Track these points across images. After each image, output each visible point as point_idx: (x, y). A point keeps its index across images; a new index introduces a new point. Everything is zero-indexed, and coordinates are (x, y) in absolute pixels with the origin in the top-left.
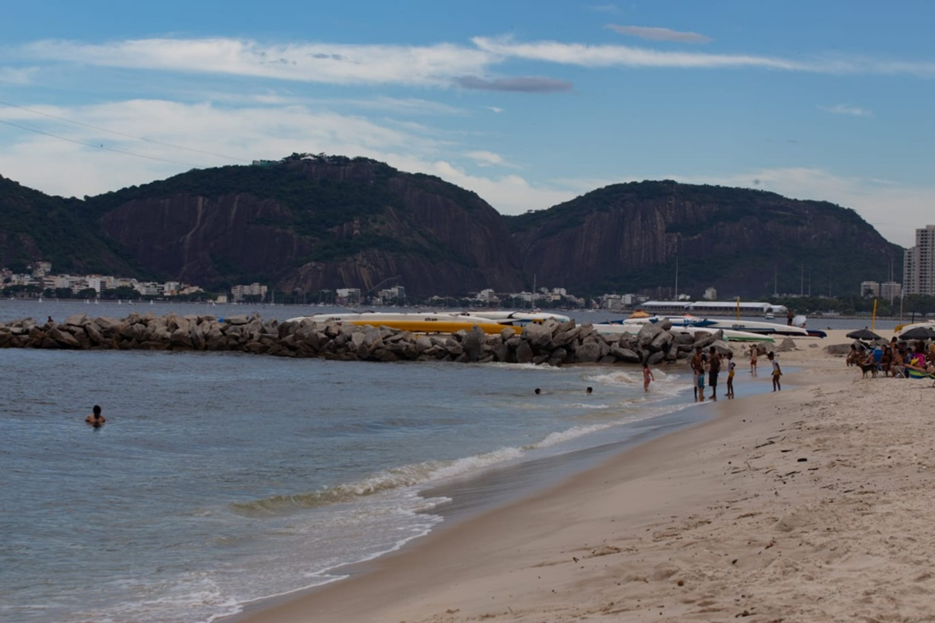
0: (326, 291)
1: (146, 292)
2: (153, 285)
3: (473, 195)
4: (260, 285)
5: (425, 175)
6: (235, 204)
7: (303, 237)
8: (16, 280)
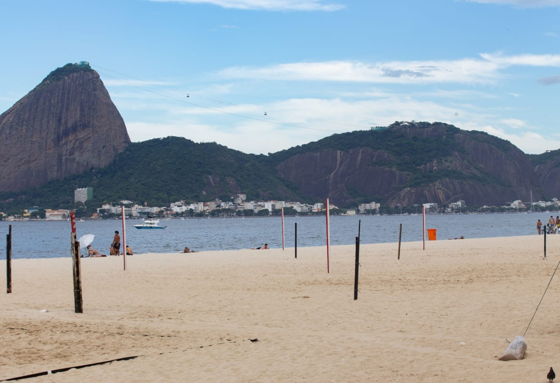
0: (416, 205)
1: (301, 210)
2: (305, 205)
3: (507, 143)
4: (375, 203)
5: (477, 131)
6: (360, 154)
7: (402, 173)
8: (224, 205)
